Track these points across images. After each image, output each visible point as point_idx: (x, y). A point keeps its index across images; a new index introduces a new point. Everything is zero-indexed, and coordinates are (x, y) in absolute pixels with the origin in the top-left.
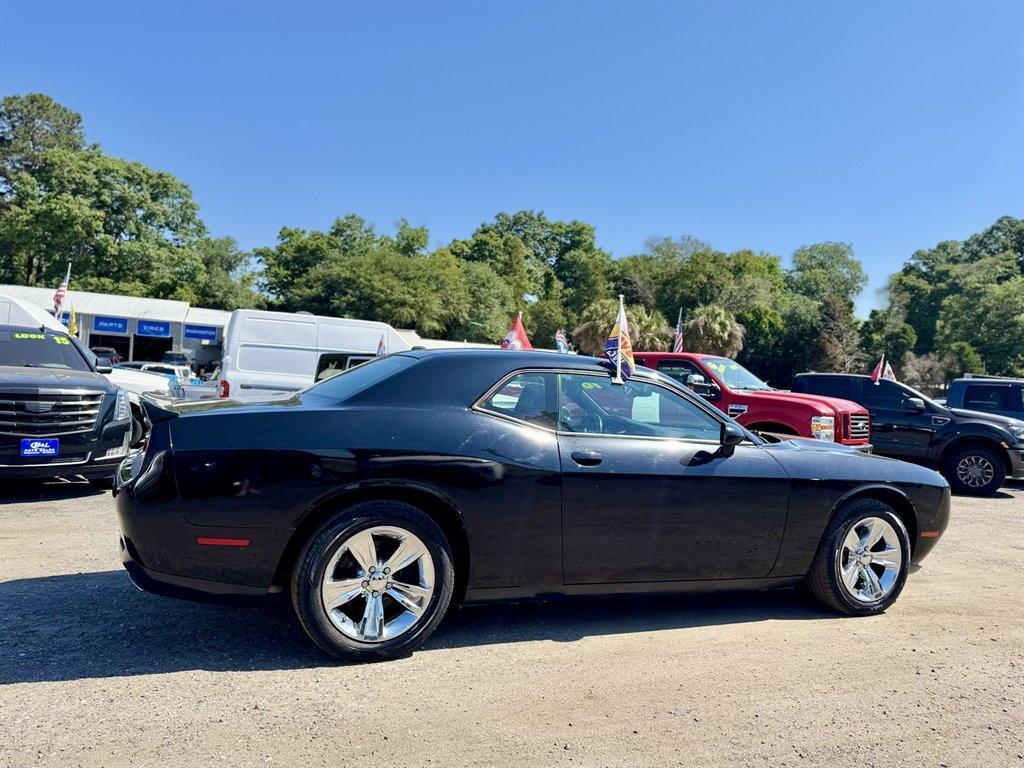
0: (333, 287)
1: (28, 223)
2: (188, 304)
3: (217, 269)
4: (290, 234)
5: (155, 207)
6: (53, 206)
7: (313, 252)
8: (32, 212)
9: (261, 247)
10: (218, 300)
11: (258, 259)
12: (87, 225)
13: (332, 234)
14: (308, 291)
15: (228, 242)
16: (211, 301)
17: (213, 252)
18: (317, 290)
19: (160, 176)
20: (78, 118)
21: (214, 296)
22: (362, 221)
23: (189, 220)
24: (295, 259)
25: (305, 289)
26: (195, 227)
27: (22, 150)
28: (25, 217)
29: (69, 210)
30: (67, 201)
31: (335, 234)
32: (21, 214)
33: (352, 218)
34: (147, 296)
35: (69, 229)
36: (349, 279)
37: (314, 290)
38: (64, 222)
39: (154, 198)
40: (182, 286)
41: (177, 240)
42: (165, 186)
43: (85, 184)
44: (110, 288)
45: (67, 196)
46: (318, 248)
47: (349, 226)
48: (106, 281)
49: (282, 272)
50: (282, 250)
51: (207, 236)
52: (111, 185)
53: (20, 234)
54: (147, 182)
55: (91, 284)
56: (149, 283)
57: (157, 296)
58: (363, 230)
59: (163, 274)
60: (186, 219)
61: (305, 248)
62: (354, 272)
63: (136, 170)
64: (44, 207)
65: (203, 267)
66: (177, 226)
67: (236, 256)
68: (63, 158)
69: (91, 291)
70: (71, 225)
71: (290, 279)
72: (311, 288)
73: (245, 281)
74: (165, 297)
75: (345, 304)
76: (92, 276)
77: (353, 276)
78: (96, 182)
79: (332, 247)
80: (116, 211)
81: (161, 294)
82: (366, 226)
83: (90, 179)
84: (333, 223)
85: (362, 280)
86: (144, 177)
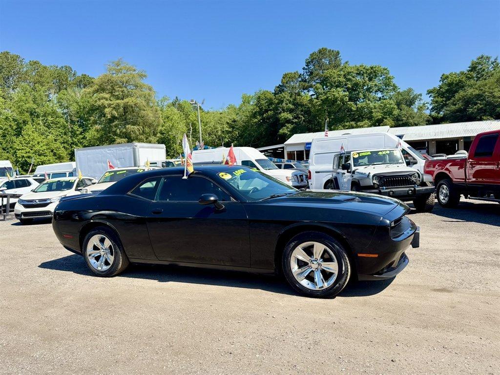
0: (468, 102)
1: (320, 105)
2: (389, 126)
3: (404, 106)
4: (447, 77)
5: (370, 84)
6: (328, 95)
7: (457, 84)
8: (322, 100)
9: (431, 88)
10: (404, 122)
11: (430, 95)
12: (342, 100)
13: (469, 71)
14: (454, 107)
15: (410, 91)
16: (401, 123)
17: (400, 98)
18: (460, 105)
19: (372, 68)
20: (338, 53)
21: (402, 120)
22: (488, 58)
23: (388, 85)
24: (447, 91)
25: (452, 106)
26: (392, 87)
27: (317, 75)
28: (319, 103)
29: (334, 95)
30: (333, 92)
31: (471, 71)
32: (317, 102)
33: (482, 58)
34: (370, 126)
35: (336, 104)
36: (479, 95)
37: (457, 106)
38: (333, 101)
39: (370, 79)
40: (386, 118)
41: (383, 96)
42: (375, 72)
43: (340, 82)
44: (355, 125)
45: (333, 89)
46: (460, 81)
47: (479, 63)
48: (353, 123)
49: (440, 99)
50: (441, 87)
51: (399, 90)
52: (350, 79)
53: (318, 110)
54: (366, 73)
55: (347, 126)
56: (372, 120)
57: (375, 126)
58: (490, 63)
59: (378, 115)
60: (387, 85)
61: (452, 83)
62: (482, 90)
63: (361, 69)
64: (325, 97)
65: (396, 107)
66: (383, 90)
67: (413, 97)
68: (331, 73)
69: (347, 129)
70: (336, 102)
71: (444, 102)
72: (455, 105)
73: (420, 109)
74: (379, 125)
75: (476, 110)
76: (347, 122)
77: (481, 92)
78: (345, 80)
79: (469, 78)
80: (354, 91)
81: (377, 124)
82: (492, 60)
83: (342, 79)
84: (470, 64)
85: (486, 93)
86: (365, 71)
